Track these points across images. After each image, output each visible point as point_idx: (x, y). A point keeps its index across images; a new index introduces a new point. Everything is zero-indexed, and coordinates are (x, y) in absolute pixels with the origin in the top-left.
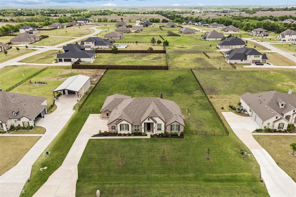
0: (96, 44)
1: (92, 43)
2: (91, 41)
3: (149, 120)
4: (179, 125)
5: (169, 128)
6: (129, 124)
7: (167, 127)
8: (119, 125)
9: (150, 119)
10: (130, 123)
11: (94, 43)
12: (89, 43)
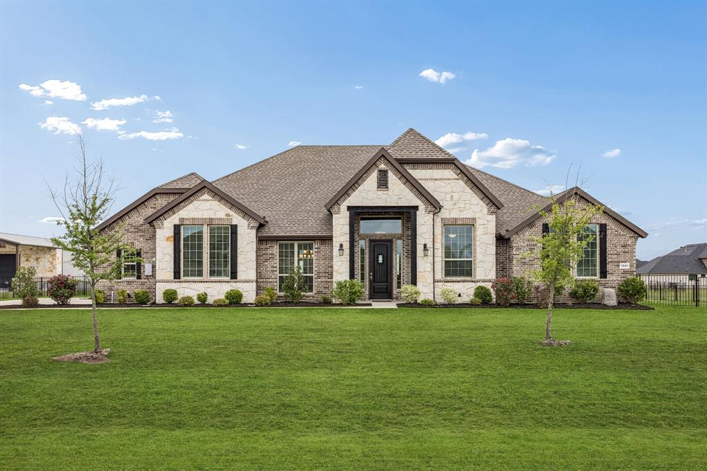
3: (383, 183)
4: (603, 228)
5: (527, 246)
6: (237, 219)
7: (518, 242)
8: (164, 232)
9: (391, 175)
10: (246, 213)
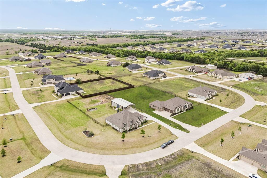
0: (56, 80)
1: (53, 79)
2: (52, 79)
11: (54, 79)
12: (50, 80)
